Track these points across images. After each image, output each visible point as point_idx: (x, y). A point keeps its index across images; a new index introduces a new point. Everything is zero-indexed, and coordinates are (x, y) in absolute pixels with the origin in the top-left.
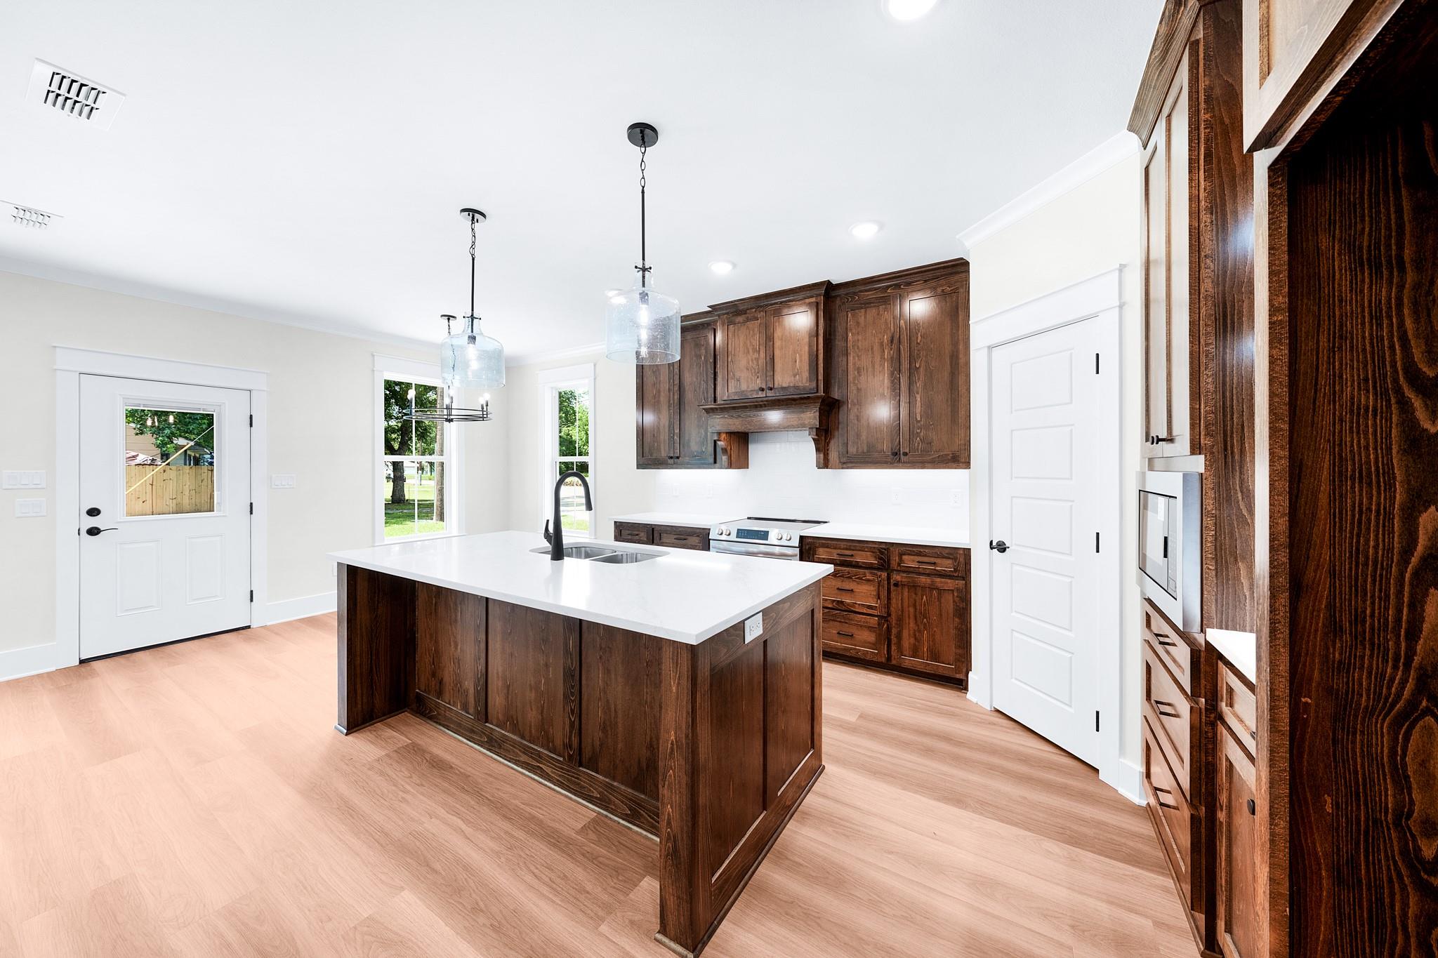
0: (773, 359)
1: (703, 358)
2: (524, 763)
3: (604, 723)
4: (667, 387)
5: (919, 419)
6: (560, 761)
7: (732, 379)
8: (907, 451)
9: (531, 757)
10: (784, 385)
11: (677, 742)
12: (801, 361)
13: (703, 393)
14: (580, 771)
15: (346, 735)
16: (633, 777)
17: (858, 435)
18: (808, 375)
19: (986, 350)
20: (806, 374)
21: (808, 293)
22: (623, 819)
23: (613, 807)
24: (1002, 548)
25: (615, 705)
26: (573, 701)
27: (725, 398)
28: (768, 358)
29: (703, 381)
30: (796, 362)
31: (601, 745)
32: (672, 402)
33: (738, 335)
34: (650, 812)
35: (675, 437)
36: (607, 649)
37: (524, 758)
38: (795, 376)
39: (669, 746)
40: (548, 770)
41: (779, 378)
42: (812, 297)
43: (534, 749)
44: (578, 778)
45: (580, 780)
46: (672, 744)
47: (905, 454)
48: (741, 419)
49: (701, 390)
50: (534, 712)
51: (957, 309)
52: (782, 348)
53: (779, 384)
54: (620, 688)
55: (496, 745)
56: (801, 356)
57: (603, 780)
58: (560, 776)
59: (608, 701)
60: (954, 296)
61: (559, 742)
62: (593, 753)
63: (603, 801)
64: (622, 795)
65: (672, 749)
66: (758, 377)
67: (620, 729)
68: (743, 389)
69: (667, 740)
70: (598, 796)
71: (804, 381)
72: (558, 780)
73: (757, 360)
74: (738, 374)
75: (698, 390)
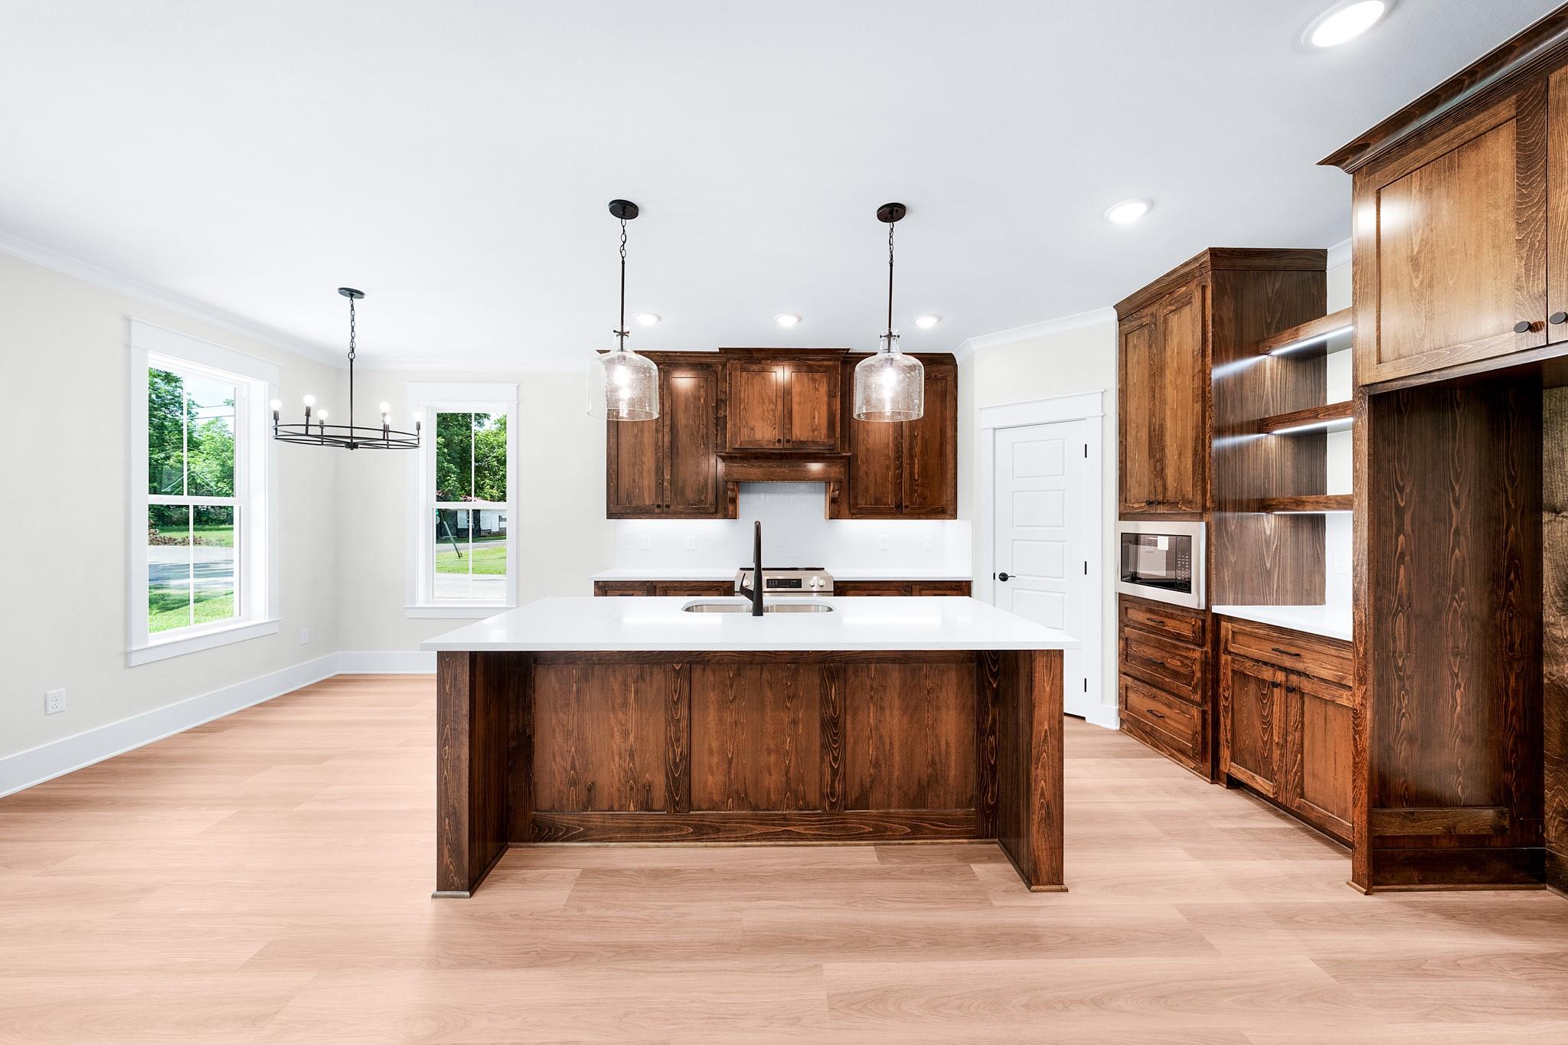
0: (791, 412)
1: (702, 401)
2: (760, 834)
3: (876, 758)
4: (654, 427)
5: (917, 478)
6: (819, 814)
7: (745, 426)
8: (908, 504)
9: (773, 825)
10: (802, 439)
11: (1050, 729)
12: (820, 418)
13: (703, 437)
14: (847, 814)
15: (471, 896)
16: (911, 797)
17: (867, 489)
18: (826, 431)
19: (992, 430)
20: (824, 431)
21: (827, 356)
22: (903, 839)
23: (890, 833)
24: (1004, 577)
25: (891, 738)
26: (835, 749)
27: (737, 446)
28: (786, 411)
29: (703, 425)
30: (814, 418)
31: (872, 781)
32: (660, 444)
33: (752, 383)
34: (934, 821)
35: (665, 484)
36: (880, 688)
37: (759, 829)
38: (813, 431)
39: (1043, 734)
40: (800, 830)
41: (797, 432)
42: (830, 360)
43: (774, 815)
44: (843, 823)
45: (847, 823)
46: (1046, 732)
47: (907, 507)
48: (762, 469)
49: (700, 434)
50: (774, 777)
51: (946, 393)
52: (800, 403)
53: (796, 438)
54: (896, 721)
55: (710, 831)
56: (819, 414)
57: (878, 813)
58: (817, 829)
59: (881, 737)
60: (944, 382)
61: (813, 797)
62: (862, 791)
63: (877, 833)
64: (901, 818)
65: (1046, 736)
66: (775, 428)
67: (897, 758)
68: (757, 439)
69: (1041, 731)
70: (871, 829)
71: (823, 437)
72: (814, 835)
73: (774, 411)
74: (752, 423)
75: (696, 434)
